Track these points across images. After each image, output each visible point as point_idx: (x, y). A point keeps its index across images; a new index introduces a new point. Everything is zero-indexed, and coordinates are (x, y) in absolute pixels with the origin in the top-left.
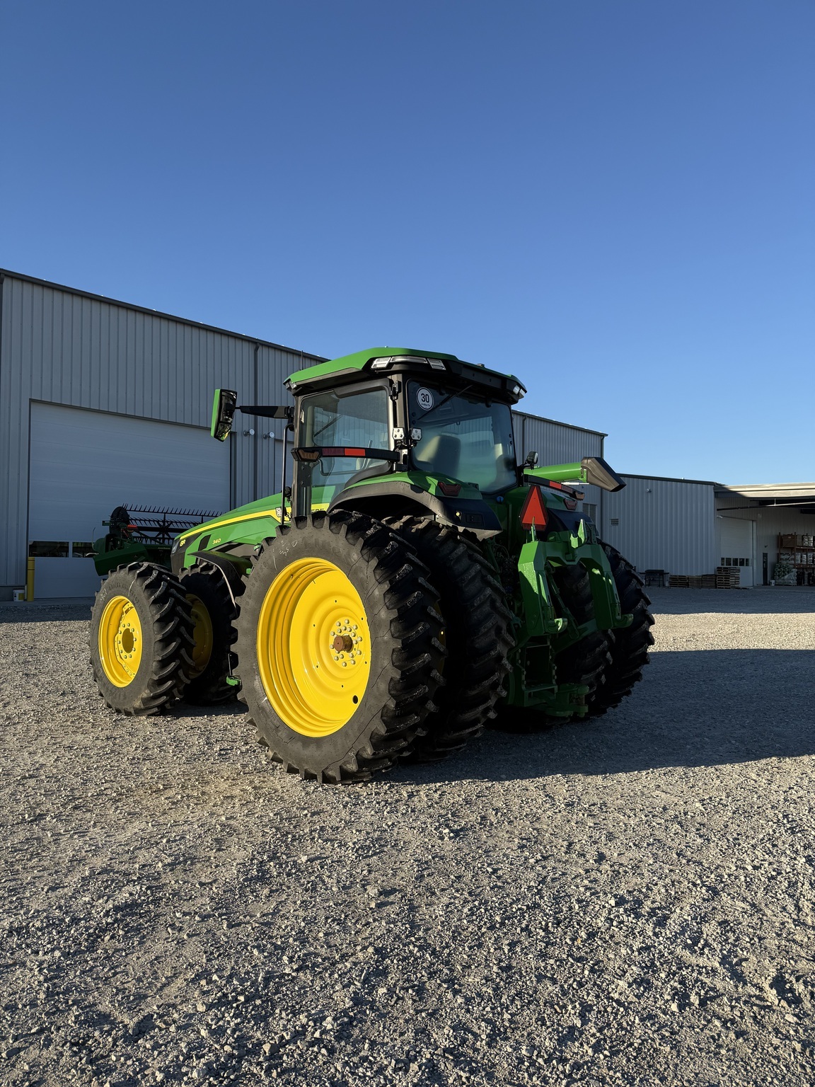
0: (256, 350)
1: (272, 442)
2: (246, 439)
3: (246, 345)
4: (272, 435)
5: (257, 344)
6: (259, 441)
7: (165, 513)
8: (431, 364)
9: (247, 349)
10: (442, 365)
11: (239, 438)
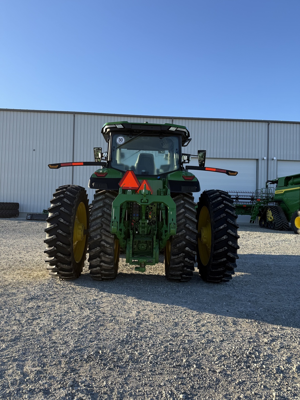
0: (269, 125)
1: (276, 162)
2: (263, 161)
3: (264, 124)
4: (275, 158)
5: (268, 122)
6: (269, 161)
7: (237, 193)
8: (117, 126)
9: (265, 125)
10: (122, 126)
11: (260, 161)
